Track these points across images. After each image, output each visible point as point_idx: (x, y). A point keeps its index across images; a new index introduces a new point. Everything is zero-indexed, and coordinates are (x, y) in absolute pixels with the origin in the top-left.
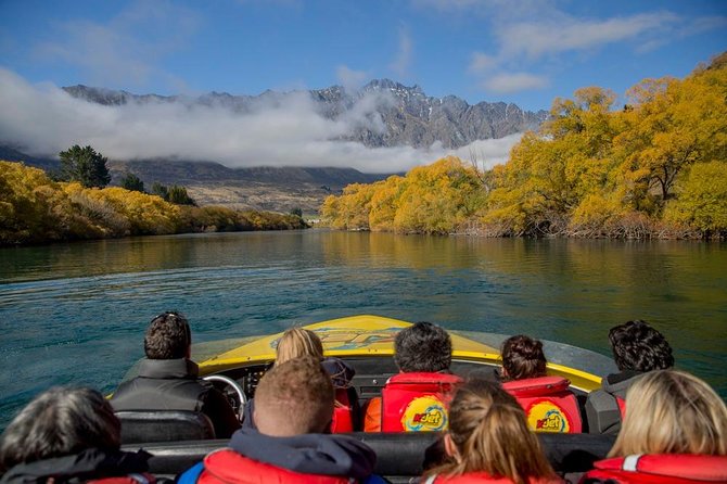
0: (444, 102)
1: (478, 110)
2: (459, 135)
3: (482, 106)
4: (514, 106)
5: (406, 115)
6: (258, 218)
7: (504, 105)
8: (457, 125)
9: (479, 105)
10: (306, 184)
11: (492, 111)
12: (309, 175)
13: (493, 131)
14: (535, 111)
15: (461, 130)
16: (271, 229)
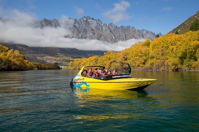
0: (109, 25)
1: (120, 29)
2: (114, 37)
3: (122, 27)
4: (133, 28)
5: (95, 30)
6: (47, 66)
7: (130, 27)
8: (113, 33)
9: (121, 27)
10: (59, 54)
11: (126, 29)
12: (60, 50)
13: (126, 36)
14: (141, 30)
15: (114, 36)
16: (51, 69)
